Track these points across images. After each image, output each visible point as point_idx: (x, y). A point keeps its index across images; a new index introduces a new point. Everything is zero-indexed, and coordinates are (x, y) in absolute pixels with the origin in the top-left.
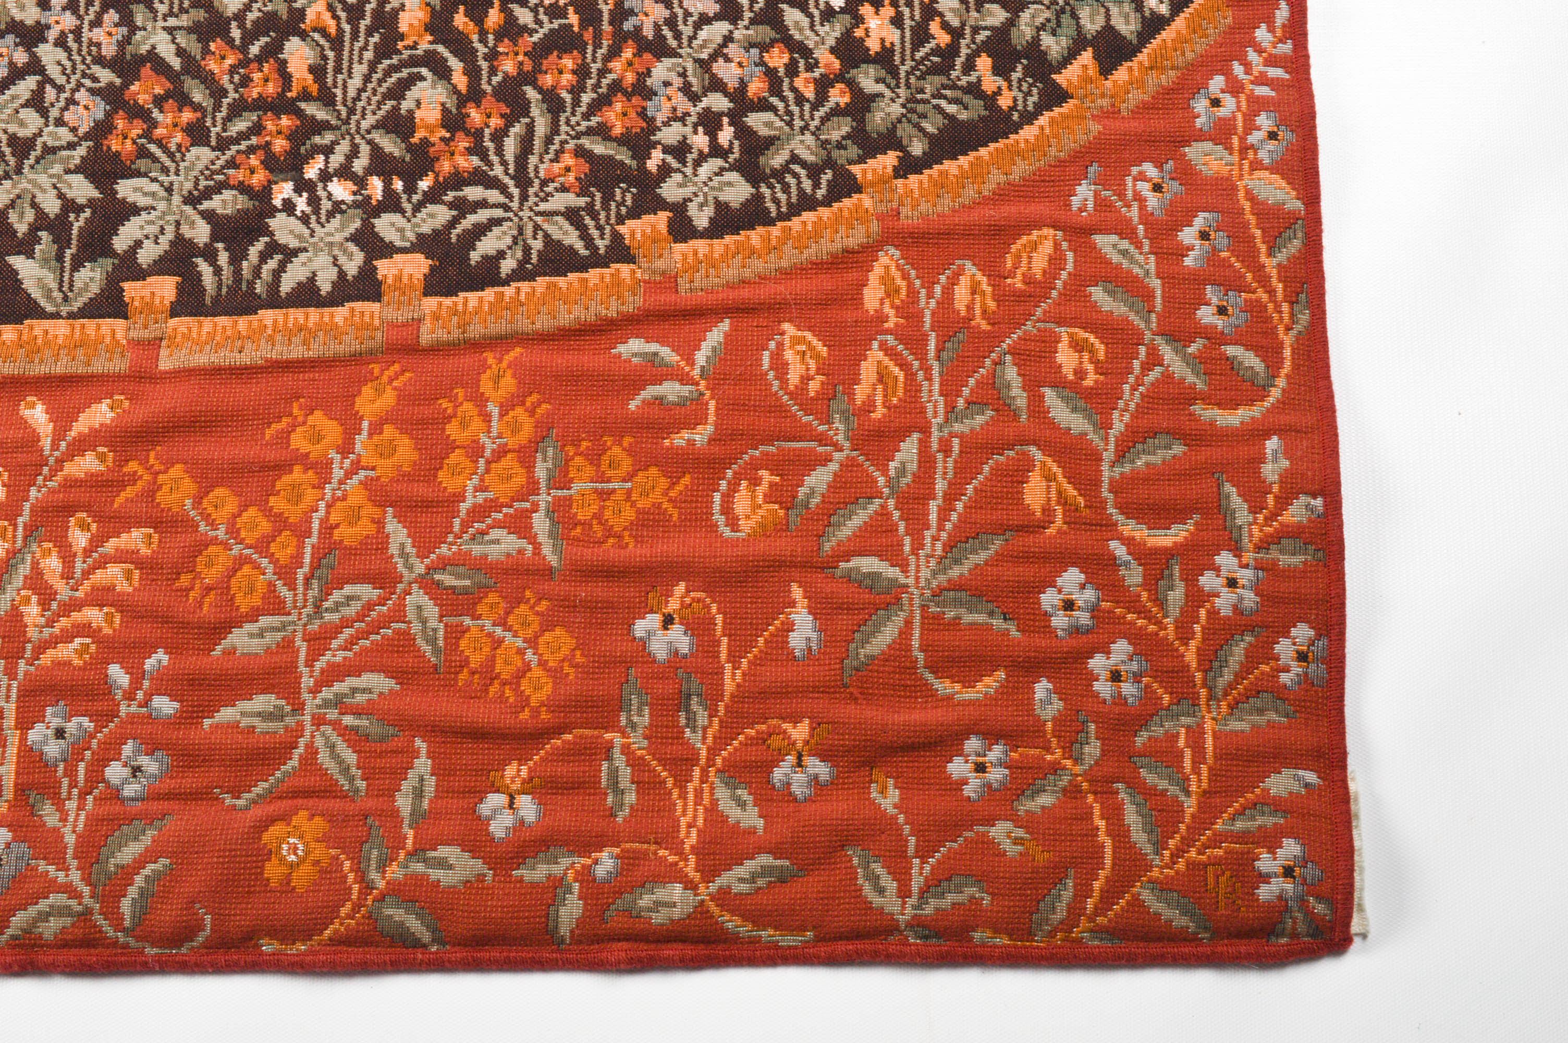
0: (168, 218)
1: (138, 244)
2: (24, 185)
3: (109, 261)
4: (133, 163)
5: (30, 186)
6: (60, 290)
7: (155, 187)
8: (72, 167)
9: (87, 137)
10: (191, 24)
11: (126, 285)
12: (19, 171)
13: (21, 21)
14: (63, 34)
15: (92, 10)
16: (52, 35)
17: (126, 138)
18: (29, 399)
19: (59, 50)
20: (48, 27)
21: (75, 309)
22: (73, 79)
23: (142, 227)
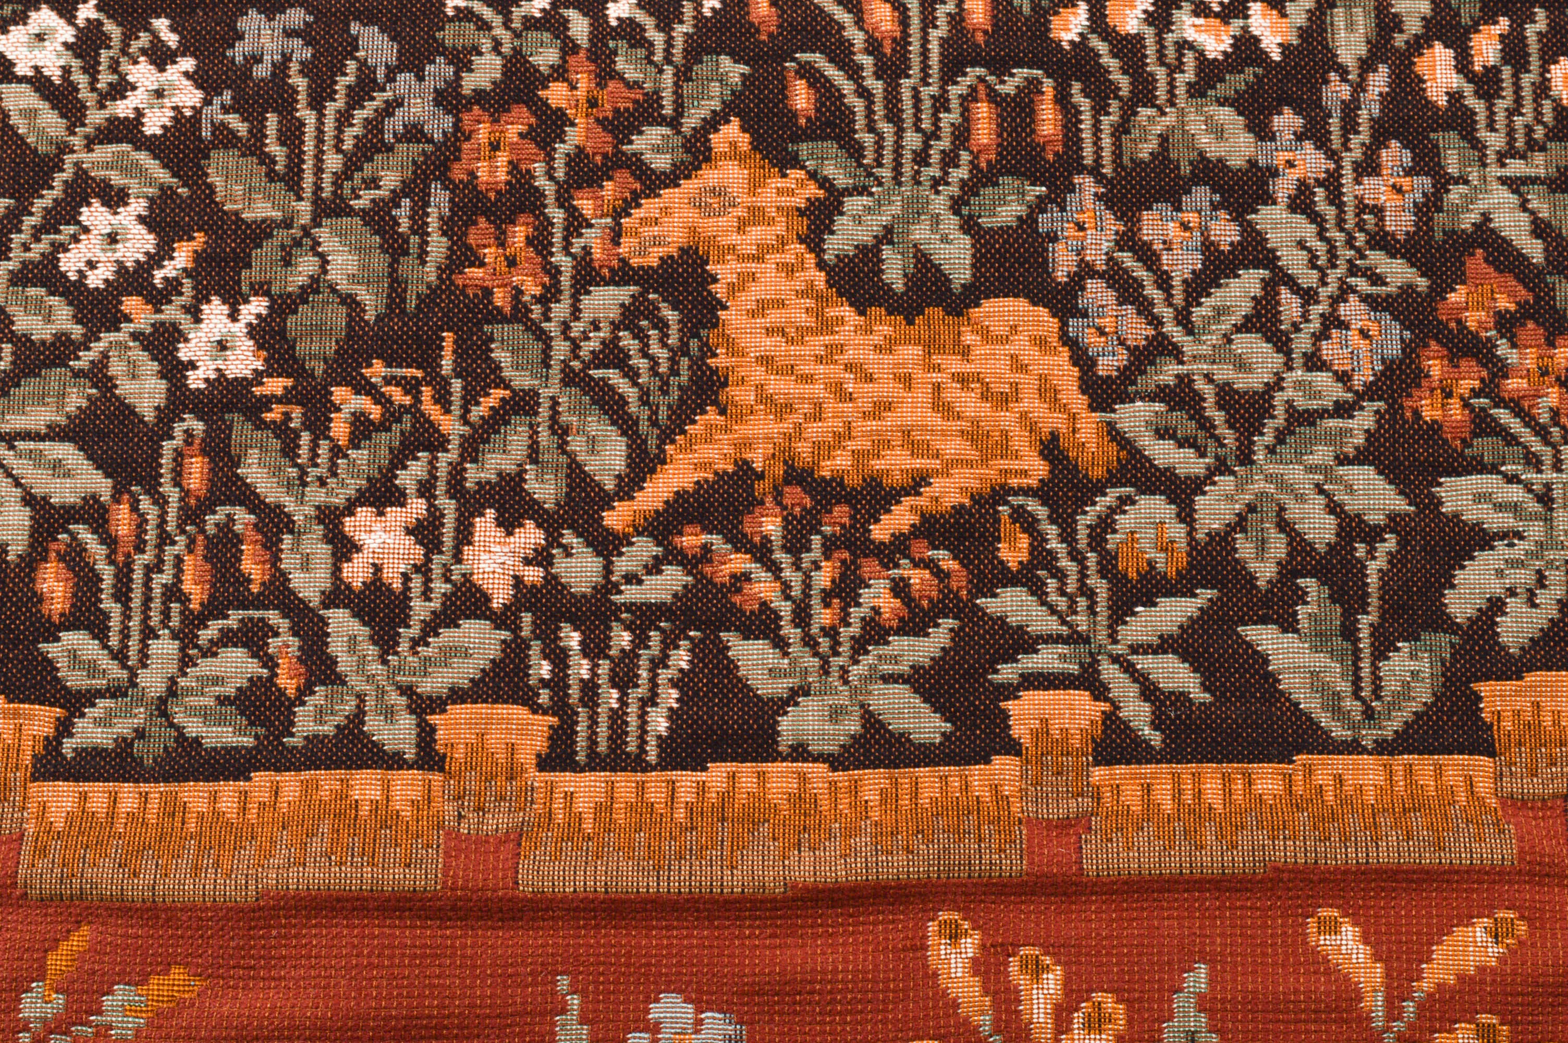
0: (1551, 555)
1: (1496, 606)
2: (1260, 485)
3: (1444, 639)
4: (1466, 443)
5: (1271, 488)
6: (1356, 695)
7: (1516, 493)
8: (1350, 450)
9: (1371, 392)
10: (1552, 170)
11: (1484, 688)
12: (1246, 457)
13: (1220, 160)
14: (1304, 188)
15: (1355, 141)
16: (1284, 187)
17: (1449, 395)
18: (1324, 912)
19: (1300, 219)
20: (1274, 173)
21: (1389, 734)
22: (1333, 276)
23: (1500, 573)
